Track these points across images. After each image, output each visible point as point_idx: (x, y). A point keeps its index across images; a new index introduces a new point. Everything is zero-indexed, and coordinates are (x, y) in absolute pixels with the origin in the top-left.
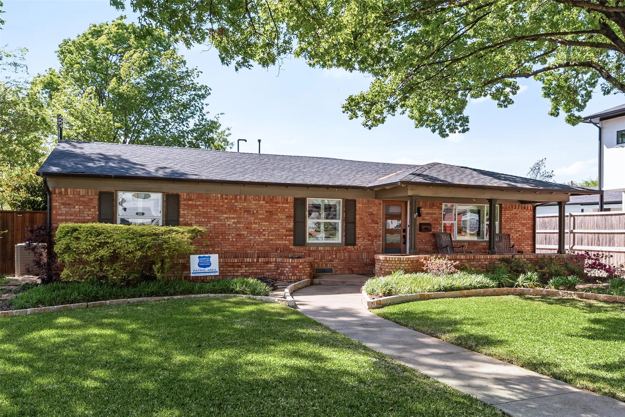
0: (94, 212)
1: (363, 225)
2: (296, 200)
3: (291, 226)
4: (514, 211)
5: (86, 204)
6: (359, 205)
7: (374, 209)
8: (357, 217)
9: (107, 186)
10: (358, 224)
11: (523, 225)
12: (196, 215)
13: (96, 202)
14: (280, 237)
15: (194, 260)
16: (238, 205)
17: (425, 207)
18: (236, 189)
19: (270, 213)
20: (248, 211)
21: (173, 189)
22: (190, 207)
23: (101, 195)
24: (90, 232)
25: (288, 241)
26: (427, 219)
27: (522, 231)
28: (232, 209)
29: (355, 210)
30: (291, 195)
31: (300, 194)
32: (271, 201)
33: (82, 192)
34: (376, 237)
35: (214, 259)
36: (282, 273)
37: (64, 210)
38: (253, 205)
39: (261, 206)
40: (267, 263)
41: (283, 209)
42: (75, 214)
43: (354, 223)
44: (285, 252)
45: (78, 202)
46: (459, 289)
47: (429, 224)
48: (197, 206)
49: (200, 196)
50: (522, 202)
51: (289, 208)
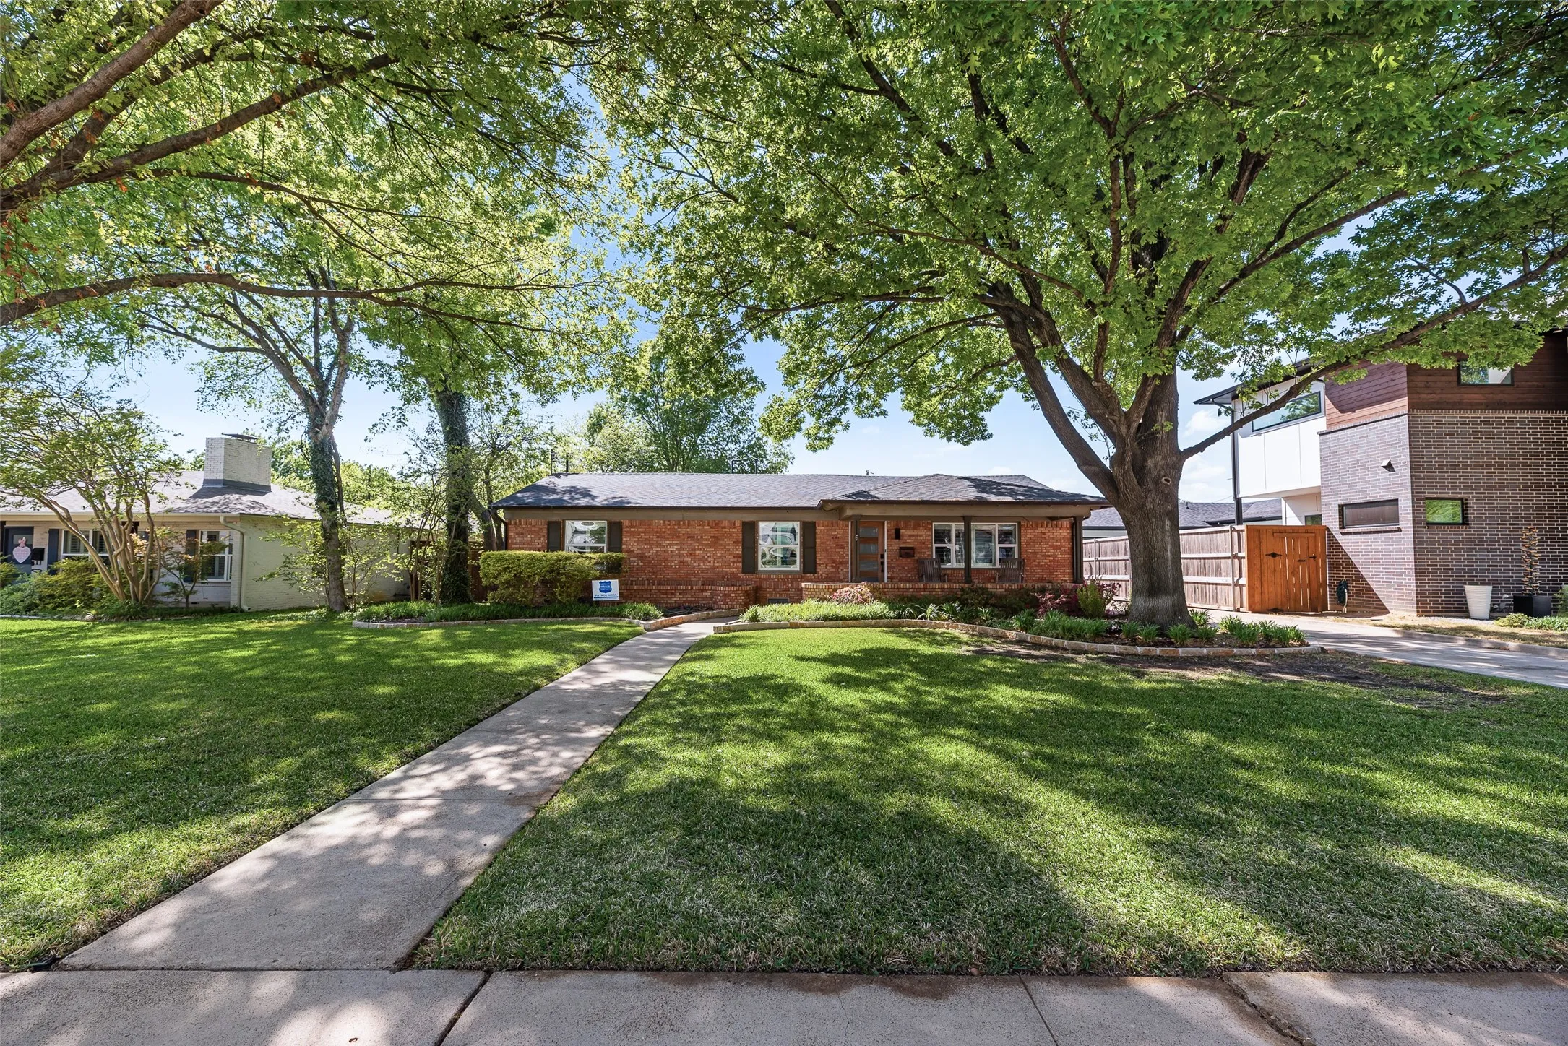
0: (543, 540)
1: (826, 550)
2: (744, 524)
3: (739, 551)
4: (1040, 530)
5: (537, 533)
6: (819, 528)
7: (838, 532)
8: (818, 541)
9: (555, 516)
10: (819, 549)
11: (1056, 548)
12: (638, 542)
13: (545, 531)
14: (727, 564)
15: (596, 585)
16: (682, 531)
17: (906, 527)
18: (678, 515)
19: (716, 538)
20: (692, 537)
21: (616, 516)
22: (633, 534)
23: (550, 524)
24: (498, 560)
25: (736, 568)
26: (911, 542)
27: (1054, 556)
28: (675, 535)
29: (815, 533)
30: (739, 519)
31: (749, 517)
32: (717, 525)
33: (534, 522)
34: (842, 563)
35: (615, 584)
36: (715, 602)
37: (518, 539)
38: (697, 530)
39: (706, 532)
40: (702, 591)
41: (730, 534)
42: (527, 543)
43: (814, 547)
44: (731, 580)
45: (530, 532)
46: (843, 618)
47: (912, 549)
48: (639, 533)
49: (642, 523)
50: (1052, 519)
51: (737, 533)
